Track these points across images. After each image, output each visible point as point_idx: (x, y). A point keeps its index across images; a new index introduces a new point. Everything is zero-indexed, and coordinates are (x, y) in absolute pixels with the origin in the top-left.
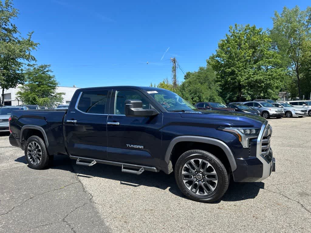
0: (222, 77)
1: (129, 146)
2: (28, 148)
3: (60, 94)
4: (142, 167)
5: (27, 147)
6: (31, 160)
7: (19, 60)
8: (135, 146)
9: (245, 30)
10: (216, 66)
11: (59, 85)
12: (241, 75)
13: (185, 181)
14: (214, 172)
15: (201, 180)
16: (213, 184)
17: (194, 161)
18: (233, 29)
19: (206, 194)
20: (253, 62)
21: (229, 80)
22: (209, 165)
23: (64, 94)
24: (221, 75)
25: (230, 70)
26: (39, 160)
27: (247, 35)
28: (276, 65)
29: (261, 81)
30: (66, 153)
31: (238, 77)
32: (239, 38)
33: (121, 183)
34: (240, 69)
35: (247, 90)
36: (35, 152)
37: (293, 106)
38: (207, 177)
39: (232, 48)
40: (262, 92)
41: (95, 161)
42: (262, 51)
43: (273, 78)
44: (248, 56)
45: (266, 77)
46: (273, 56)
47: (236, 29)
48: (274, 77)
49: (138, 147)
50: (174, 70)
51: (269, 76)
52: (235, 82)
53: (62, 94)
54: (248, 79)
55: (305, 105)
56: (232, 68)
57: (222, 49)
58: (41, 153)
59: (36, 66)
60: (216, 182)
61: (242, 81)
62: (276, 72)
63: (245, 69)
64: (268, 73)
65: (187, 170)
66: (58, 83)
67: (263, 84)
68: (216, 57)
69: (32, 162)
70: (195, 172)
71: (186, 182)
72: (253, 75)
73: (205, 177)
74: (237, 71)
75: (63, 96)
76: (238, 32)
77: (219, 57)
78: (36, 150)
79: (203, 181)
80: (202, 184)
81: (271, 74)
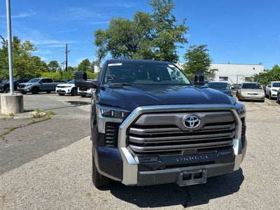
7: (175, 44)
53: (215, 70)
59: (195, 47)
66: (212, 60)
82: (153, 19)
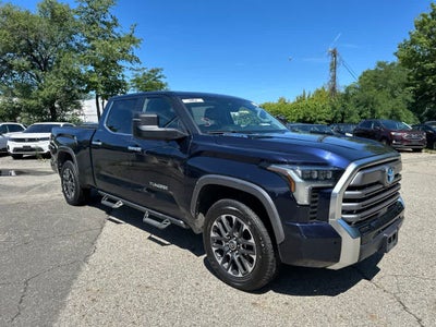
0: (418, 79)
1: (152, 184)
4: (167, 218)
5: (63, 175)
8: (158, 186)
10: (408, 59)
13: (214, 249)
14: (252, 241)
15: (235, 251)
17: (227, 217)
19: (240, 275)
21: (429, 83)
22: (246, 227)
25: (432, 65)
33: (150, 238)
36: (70, 182)
38: (242, 246)
41: (120, 202)
49: (161, 186)
50: (334, 67)
57: (421, 30)
59: (145, 71)
65: (217, 231)
71: (216, 251)
77: (414, 45)
79: (238, 254)
80: (236, 258)
82: (77, 17)
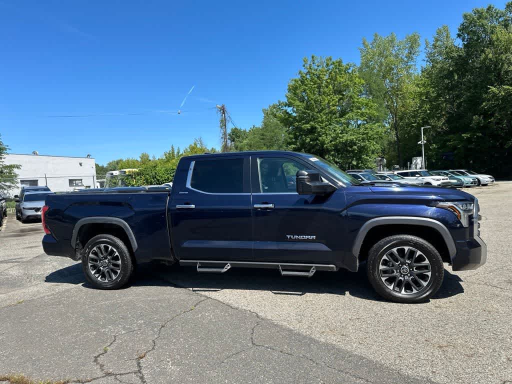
0: (296, 137)
1: (290, 237)
2: (91, 255)
3: (11, 167)
4: (312, 266)
5: (88, 255)
6: (97, 275)
8: (301, 237)
9: (327, 65)
10: (285, 119)
11: (8, 151)
12: (327, 135)
13: (383, 279)
14: (427, 262)
15: (407, 275)
16: (424, 278)
17: (398, 250)
18: (309, 63)
19: (415, 291)
20: (338, 115)
21: (307, 141)
22: (419, 253)
23: (18, 167)
24: (295, 134)
25: (308, 126)
26: (116, 273)
27: (331, 73)
28: (371, 119)
29: (352, 143)
30: (172, 259)
31: (320, 136)
32: (318, 77)
34: (324, 125)
35: (333, 155)
36: (107, 261)
37: (403, 178)
38: (416, 269)
39: (311, 92)
40: (355, 159)
41: (229, 264)
42: (351, 97)
43: (370, 139)
44: (333, 106)
45: (360, 137)
46: (367, 105)
47: (313, 63)
48: (370, 137)
49: (306, 237)
50: (224, 124)
51: (363, 135)
52: (317, 144)
53: (13, 167)
54: (335, 139)
55: (419, 175)
56: (311, 123)
57: (295, 94)
58: (120, 262)
60: (429, 274)
61: (326, 142)
62: (371, 130)
63: (330, 124)
64: (361, 131)
66: (6, 147)
67: (356, 147)
68: (285, 106)
69: (99, 279)
70: (399, 265)
71: (385, 280)
72: (341, 133)
73: (413, 270)
74: (319, 127)
75: (15, 170)
76: (316, 67)
77: (289, 106)
78: (109, 257)
79: (411, 276)
80: (409, 279)
81: (366, 132)
